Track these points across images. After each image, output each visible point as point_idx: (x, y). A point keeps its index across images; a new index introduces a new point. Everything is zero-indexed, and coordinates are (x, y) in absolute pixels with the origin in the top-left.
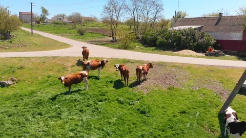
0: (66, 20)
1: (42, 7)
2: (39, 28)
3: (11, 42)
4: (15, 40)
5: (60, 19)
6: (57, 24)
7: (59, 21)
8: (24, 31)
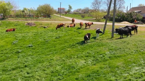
0: (80, 12)
1: (69, 5)
2: (66, 15)
3: (50, 18)
4: (52, 18)
5: (78, 11)
6: (76, 14)
7: (77, 12)
8: (55, 15)
